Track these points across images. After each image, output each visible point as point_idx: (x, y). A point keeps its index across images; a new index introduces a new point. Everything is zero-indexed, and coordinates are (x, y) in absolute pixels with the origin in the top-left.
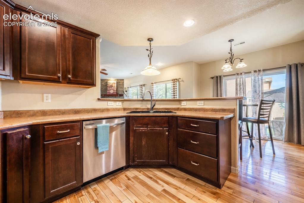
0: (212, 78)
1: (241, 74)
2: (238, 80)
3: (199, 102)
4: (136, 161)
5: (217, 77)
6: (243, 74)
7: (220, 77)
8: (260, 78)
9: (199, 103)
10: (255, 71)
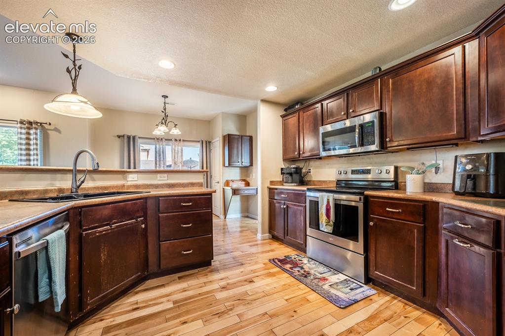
0: (119, 137)
1: (162, 139)
2: (158, 146)
3: (160, 175)
4: (89, 305)
5: (129, 137)
6: (164, 140)
7: (134, 138)
8: (180, 148)
9: (161, 177)
10: (176, 140)
